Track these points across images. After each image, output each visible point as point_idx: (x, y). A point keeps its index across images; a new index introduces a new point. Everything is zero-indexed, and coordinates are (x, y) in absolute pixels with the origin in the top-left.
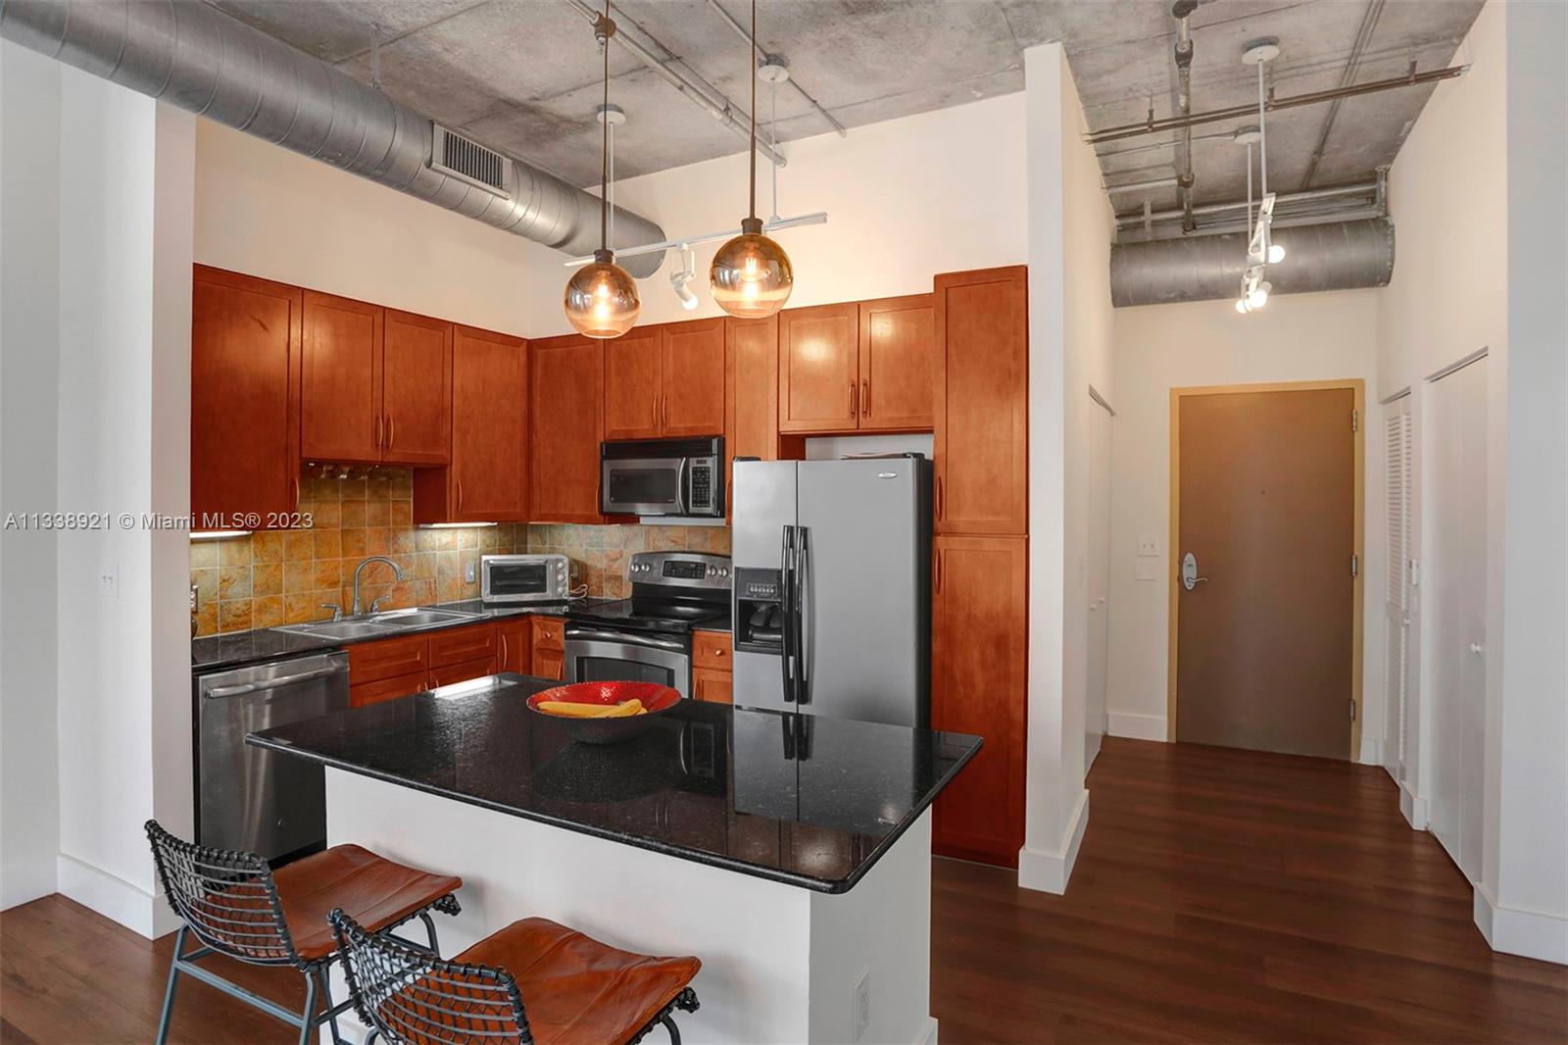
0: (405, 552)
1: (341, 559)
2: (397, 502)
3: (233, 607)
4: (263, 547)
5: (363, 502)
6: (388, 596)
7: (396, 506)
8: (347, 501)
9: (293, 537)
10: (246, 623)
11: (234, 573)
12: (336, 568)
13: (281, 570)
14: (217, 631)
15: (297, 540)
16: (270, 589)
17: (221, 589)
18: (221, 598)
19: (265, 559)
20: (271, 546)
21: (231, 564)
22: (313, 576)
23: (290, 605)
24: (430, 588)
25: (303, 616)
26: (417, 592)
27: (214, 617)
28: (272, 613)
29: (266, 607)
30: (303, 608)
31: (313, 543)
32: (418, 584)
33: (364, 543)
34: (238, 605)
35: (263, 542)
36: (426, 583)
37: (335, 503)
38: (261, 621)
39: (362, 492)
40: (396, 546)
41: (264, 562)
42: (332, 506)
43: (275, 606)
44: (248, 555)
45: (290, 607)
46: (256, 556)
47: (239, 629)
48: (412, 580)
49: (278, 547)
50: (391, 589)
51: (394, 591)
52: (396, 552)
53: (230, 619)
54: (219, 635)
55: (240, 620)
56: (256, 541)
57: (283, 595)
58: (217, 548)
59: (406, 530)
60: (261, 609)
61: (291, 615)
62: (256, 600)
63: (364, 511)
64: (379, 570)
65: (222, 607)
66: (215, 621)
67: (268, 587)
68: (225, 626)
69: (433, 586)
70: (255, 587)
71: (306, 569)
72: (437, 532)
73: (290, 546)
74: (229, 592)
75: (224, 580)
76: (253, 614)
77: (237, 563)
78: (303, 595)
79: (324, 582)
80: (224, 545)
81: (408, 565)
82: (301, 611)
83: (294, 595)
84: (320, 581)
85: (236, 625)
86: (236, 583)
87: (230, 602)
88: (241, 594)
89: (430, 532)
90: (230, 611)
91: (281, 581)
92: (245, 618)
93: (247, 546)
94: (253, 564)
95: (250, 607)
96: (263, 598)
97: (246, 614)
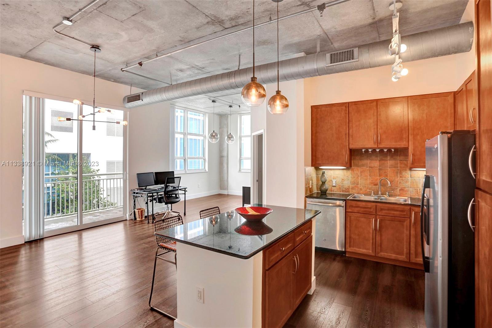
0: (405, 178)
1: (378, 177)
2: (401, 160)
3: (345, 187)
5: (387, 160)
6: (398, 191)
7: (401, 162)
8: (380, 160)
9: (362, 170)
10: (348, 191)
11: (345, 178)
12: (377, 180)
13: (358, 179)
14: (341, 192)
15: (363, 171)
16: (355, 184)
17: (342, 182)
18: (342, 184)
19: (354, 175)
20: (356, 172)
21: (344, 175)
22: (368, 182)
23: (361, 188)
24: (417, 192)
26: (411, 192)
27: (340, 188)
28: (356, 190)
29: (354, 188)
30: (365, 190)
31: (369, 172)
32: (411, 189)
33: (387, 173)
34: (346, 186)
35: (353, 171)
36: (415, 189)
37: (376, 160)
38: (352, 192)
39: (387, 157)
40: (401, 175)
42: (375, 161)
43: (357, 188)
44: (348, 173)
45: (361, 189)
46: (351, 174)
47: (346, 192)
48: (408, 187)
49: (357, 172)
50: (399, 189)
51: (400, 190)
52: (401, 177)
53: (344, 189)
55: (347, 190)
56: (351, 170)
57: (359, 186)
58: (341, 171)
59: (406, 170)
60: (353, 188)
61: (361, 191)
62: (351, 186)
63: (388, 163)
64: (393, 182)
65: (342, 186)
67: (354, 183)
68: (343, 191)
69: (418, 191)
70: (351, 182)
71: (366, 179)
72: (421, 171)
73: (361, 172)
74: (344, 183)
75: (342, 180)
76: (350, 189)
77: (346, 175)
78: (365, 187)
79: (372, 184)
80: (343, 171)
81: (407, 182)
82: (365, 191)
83: (363, 186)
84: (371, 183)
85: (345, 191)
86: (345, 181)
87: (344, 185)
88: (347, 184)
89: (417, 171)
90: (344, 187)
91: (358, 182)
92: (348, 190)
93: (349, 172)
94: (350, 176)
95: (349, 187)
96: (353, 186)
97: (348, 189)
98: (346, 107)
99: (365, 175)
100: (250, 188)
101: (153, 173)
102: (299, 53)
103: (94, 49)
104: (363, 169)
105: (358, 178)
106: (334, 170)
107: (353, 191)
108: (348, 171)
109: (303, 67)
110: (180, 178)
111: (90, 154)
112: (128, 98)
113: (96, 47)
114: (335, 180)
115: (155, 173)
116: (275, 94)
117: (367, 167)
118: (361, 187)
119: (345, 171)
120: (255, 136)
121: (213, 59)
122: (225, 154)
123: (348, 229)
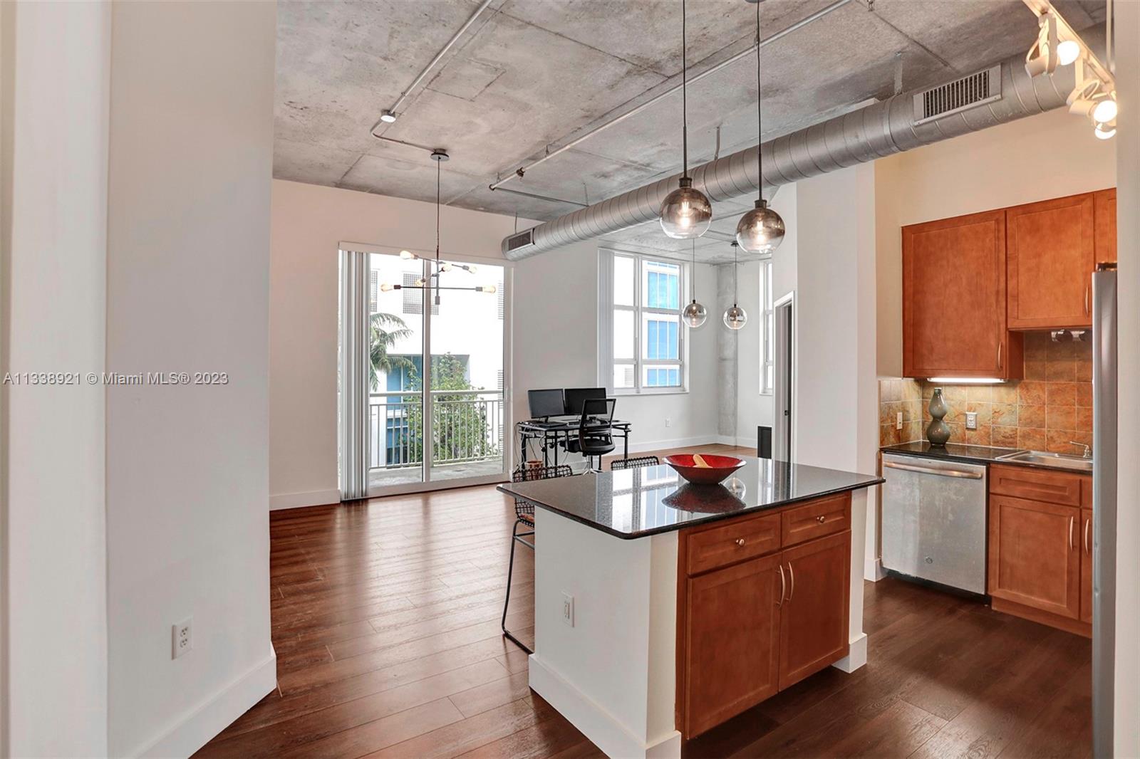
3: (1002, 431)
4: (1027, 393)
9: (1055, 387)
10: (1012, 443)
11: (1004, 408)
13: (1044, 411)
14: (990, 444)
15: (1059, 390)
16: (1034, 424)
17: (993, 418)
18: (993, 423)
19: (1030, 401)
20: (1035, 393)
21: (1001, 402)
23: (1052, 438)
25: (1064, 448)
27: (988, 434)
28: (1035, 440)
29: (1029, 435)
30: (1064, 443)
34: (1006, 431)
35: (1028, 389)
38: (1025, 445)
41: (1027, 403)
43: (1038, 436)
44: (1012, 397)
45: (1051, 439)
46: (1021, 398)
47: (1006, 446)
49: (1041, 394)
53: (1000, 438)
54: (991, 447)
55: (1008, 440)
56: (1022, 388)
57: (1046, 429)
58: (990, 390)
60: (1025, 436)
61: (1052, 446)
62: (1021, 430)
65: (993, 430)
66: (989, 437)
67: (1032, 421)
68: (996, 442)
70: (1020, 420)
71: (1069, 413)
73: (1052, 393)
74: (999, 420)
75: (995, 412)
76: (1018, 438)
77: (1006, 402)
78: (1066, 433)
80: (996, 389)
82: (1063, 444)
83: (1056, 431)
84: (1085, 424)
85: (1004, 443)
86: (1004, 415)
87: (999, 427)
88: (1007, 424)
90: (999, 433)
91: (1044, 418)
92: (1011, 440)
93: (1014, 391)
94: (1019, 403)
95: (1016, 433)
96: (1027, 429)
97: (1013, 437)
98: (997, 221)
99: (1064, 402)
100: (770, 429)
101: (562, 390)
102: (861, 101)
103: (437, 156)
104: (1057, 384)
105: (1041, 408)
106: (969, 388)
107: (1028, 443)
108: (1011, 389)
109: (857, 137)
110: (613, 402)
111: (469, 356)
112: (510, 241)
113: (440, 153)
114: (975, 413)
115: (566, 390)
116: (753, 207)
117: (1071, 380)
118: (1053, 433)
119: (1003, 390)
120: (781, 309)
121: (662, 144)
122: (728, 353)
123: (995, 540)
